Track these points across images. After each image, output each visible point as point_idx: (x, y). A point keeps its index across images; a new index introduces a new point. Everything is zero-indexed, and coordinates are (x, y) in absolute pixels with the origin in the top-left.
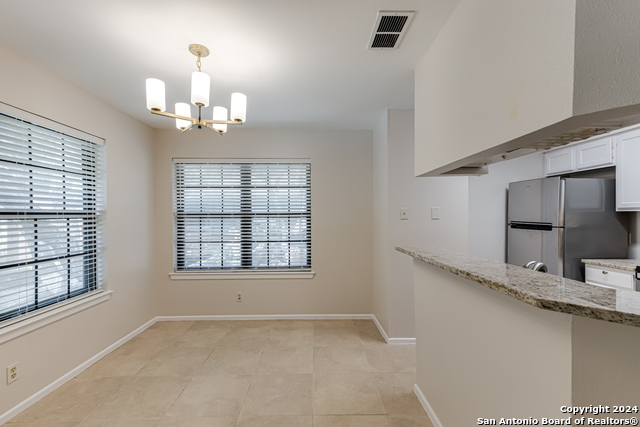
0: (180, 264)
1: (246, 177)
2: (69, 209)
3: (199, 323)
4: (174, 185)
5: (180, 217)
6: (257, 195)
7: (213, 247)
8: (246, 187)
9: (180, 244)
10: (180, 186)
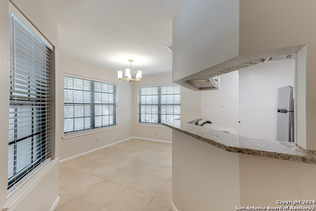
0: (140, 120)
1: (160, 91)
2: (109, 103)
3: (144, 140)
4: (138, 95)
5: (140, 105)
6: (163, 98)
7: (149, 116)
8: (159, 95)
9: (140, 114)
10: (140, 95)
